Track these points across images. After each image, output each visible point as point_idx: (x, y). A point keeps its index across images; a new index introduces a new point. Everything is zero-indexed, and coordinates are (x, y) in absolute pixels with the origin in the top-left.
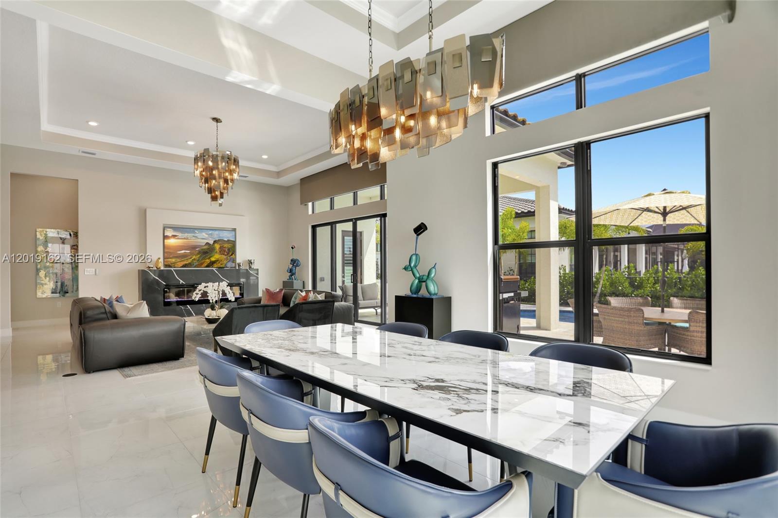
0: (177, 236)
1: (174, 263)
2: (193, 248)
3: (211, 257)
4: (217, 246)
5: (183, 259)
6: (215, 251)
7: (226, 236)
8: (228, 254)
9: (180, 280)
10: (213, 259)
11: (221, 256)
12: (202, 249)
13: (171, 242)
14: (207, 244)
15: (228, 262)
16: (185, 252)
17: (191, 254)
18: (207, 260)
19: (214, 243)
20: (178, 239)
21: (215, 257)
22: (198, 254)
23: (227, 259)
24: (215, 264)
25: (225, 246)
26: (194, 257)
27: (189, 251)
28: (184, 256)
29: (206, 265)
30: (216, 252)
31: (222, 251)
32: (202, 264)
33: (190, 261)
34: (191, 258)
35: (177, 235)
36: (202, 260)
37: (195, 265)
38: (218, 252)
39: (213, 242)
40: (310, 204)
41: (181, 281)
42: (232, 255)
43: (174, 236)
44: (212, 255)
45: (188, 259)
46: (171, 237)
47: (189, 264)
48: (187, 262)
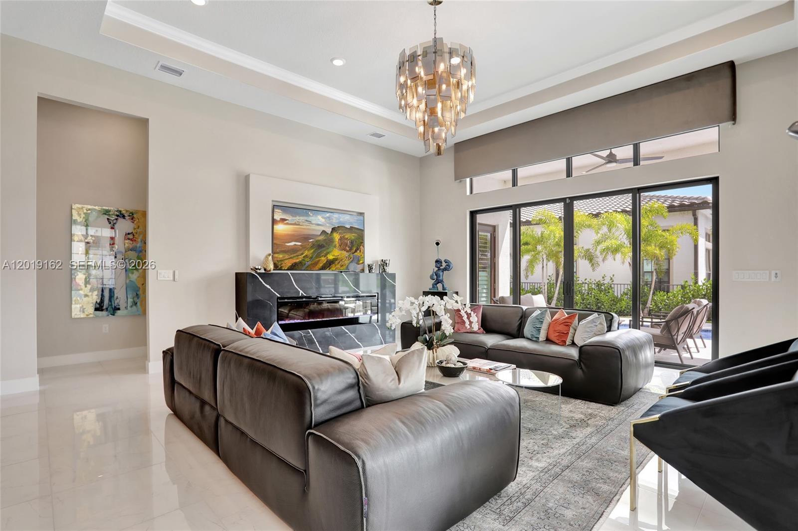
0: (286, 220)
1: (281, 261)
2: (304, 238)
3: (328, 253)
4: (337, 237)
5: (292, 256)
6: (334, 244)
7: (348, 221)
8: (351, 249)
9: (299, 290)
10: (330, 257)
11: (340, 252)
12: (317, 241)
13: (280, 228)
14: (324, 232)
15: (352, 262)
16: (295, 245)
17: (303, 247)
18: (323, 258)
19: (331, 232)
20: (288, 224)
21: (332, 253)
22: (312, 247)
23: (349, 258)
24: (334, 265)
25: (346, 237)
26: (306, 253)
27: (300, 244)
28: (294, 250)
29: (321, 265)
30: (335, 246)
31: (343, 246)
32: (316, 263)
33: (300, 258)
34: (302, 254)
35: (287, 218)
36: (316, 256)
37: (307, 265)
38: (338, 245)
39: (331, 230)
40: (468, 180)
41: (301, 292)
42: (356, 251)
43: (283, 220)
44: (328, 251)
45: (298, 256)
46: (279, 221)
47: (300, 262)
48: (298, 260)
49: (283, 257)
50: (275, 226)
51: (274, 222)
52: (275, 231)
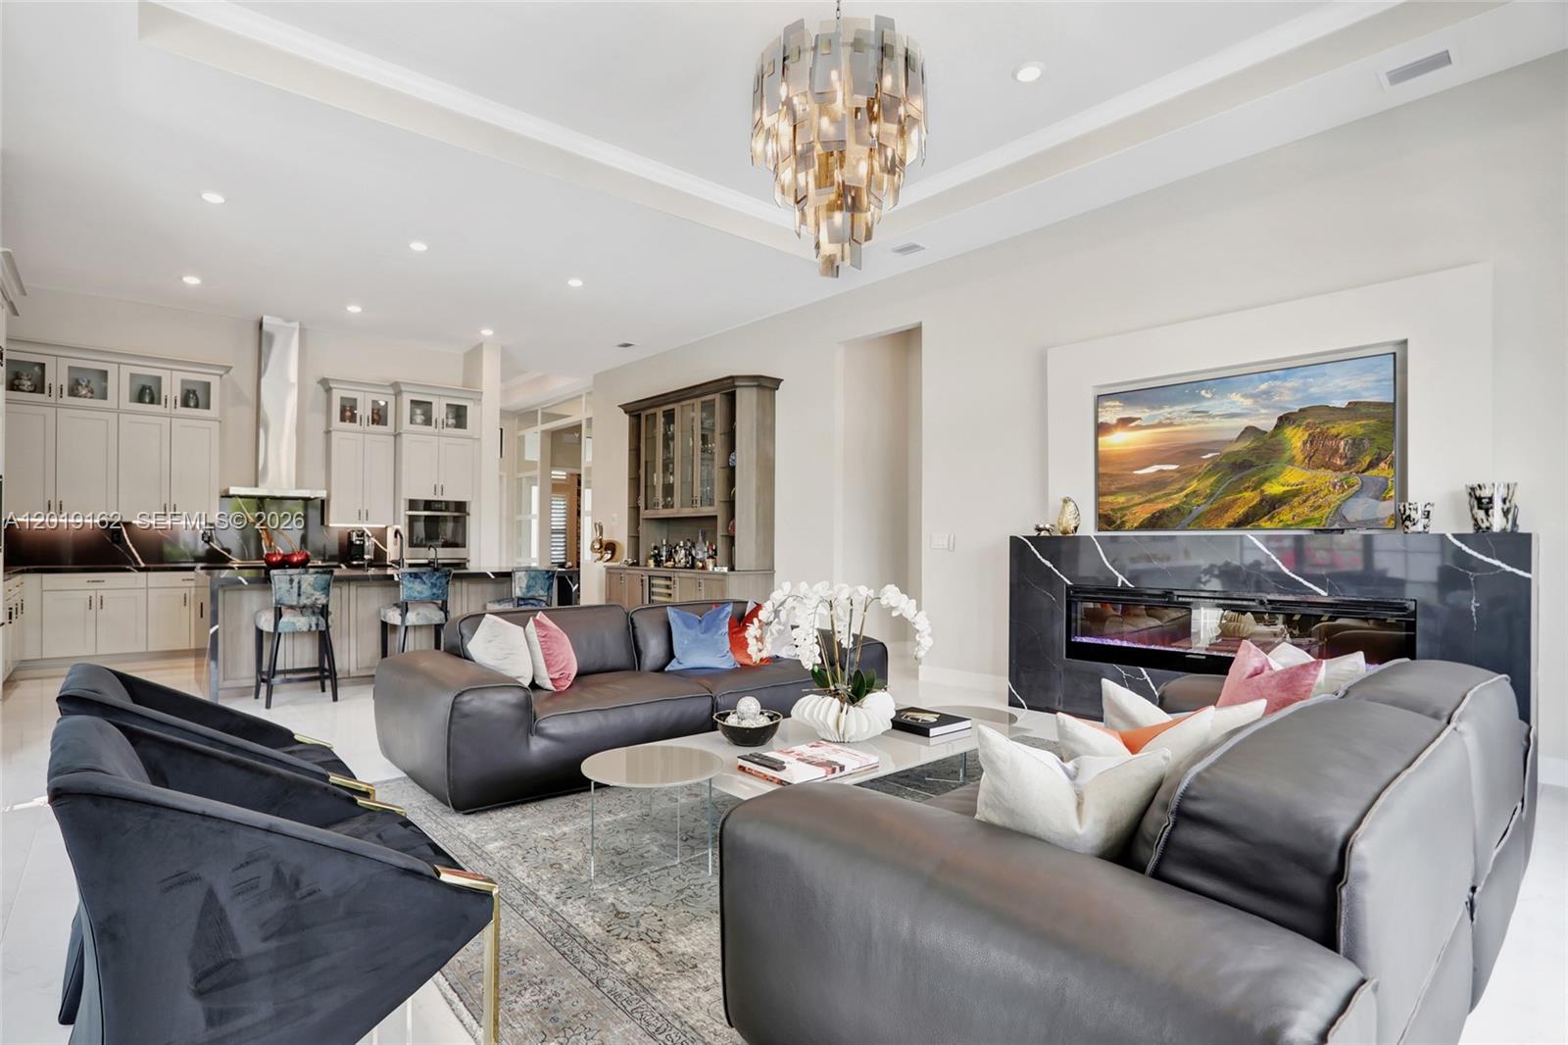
0: (1132, 420)
1: (1122, 509)
2: (1187, 453)
3: (1267, 480)
4: (1296, 439)
5: (1152, 496)
6: (1287, 454)
8: (1351, 462)
9: (1117, 573)
10: (1274, 489)
11: (1309, 474)
12: (1227, 455)
13: (1118, 441)
14: (1250, 431)
15: (1356, 495)
16: (1160, 471)
17: (1186, 475)
18: (1247, 494)
19: (1278, 427)
21: (1281, 480)
22: (1209, 473)
23: (1343, 485)
24: (1286, 508)
25: (1334, 431)
26: (1194, 485)
27: (1174, 467)
28: (1157, 483)
29: (1241, 511)
30: (1291, 461)
31: (1319, 454)
32: (1225, 508)
33: (1177, 499)
34: (1182, 489)
36: (1226, 492)
37: (1195, 514)
38: (1300, 457)
39: (1274, 422)
41: (1121, 578)
42: (1372, 465)
43: (1124, 422)
44: (1267, 474)
45: (1170, 494)
46: (1116, 426)
47: (1177, 509)
48: (1168, 505)
49: (1128, 501)
50: (1100, 439)
51: (1101, 429)
52: (1100, 449)
